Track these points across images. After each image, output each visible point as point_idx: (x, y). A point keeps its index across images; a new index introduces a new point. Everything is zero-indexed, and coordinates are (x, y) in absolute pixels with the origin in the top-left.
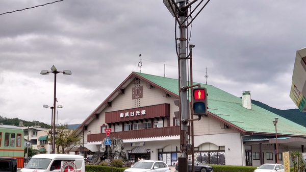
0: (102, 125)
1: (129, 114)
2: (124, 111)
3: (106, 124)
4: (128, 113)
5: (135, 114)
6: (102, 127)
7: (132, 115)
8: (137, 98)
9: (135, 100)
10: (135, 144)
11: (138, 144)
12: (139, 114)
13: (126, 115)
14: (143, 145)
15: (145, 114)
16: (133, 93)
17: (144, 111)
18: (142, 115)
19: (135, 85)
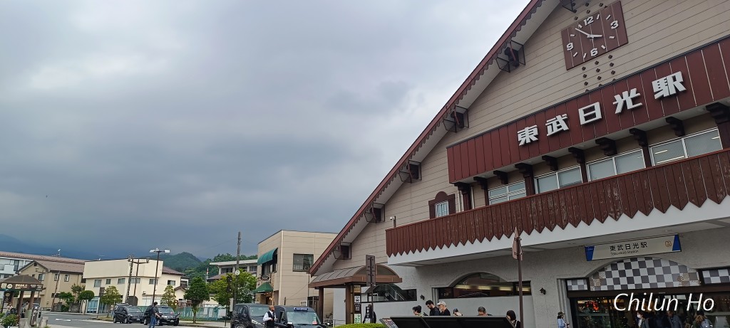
1: (572, 119)
2: (538, 118)
3: (451, 190)
4: (561, 119)
5: (608, 107)
6: (432, 205)
7: (587, 118)
8: (593, 58)
9: (584, 69)
10: (613, 248)
11: (632, 247)
12: (634, 100)
13: (549, 128)
14: (671, 250)
15: (681, 88)
16: (570, 46)
17: (670, 78)
18: (662, 97)
19: (574, 15)
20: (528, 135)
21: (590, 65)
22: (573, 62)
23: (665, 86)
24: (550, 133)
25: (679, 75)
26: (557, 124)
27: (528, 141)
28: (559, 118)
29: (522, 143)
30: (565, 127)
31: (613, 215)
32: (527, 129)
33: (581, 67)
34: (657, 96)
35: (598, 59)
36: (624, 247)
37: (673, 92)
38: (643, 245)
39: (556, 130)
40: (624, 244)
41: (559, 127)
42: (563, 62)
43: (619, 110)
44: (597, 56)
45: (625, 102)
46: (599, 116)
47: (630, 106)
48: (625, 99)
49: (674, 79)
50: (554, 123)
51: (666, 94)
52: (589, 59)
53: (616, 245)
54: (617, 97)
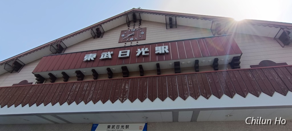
0: (19, 82)
1: (115, 54)
2: (99, 51)
7: (122, 55)
11: (120, 127)
12: (146, 52)
16: (123, 35)
18: (158, 53)
19: (128, 28)
20: (90, 57)
22: (122, 41)
23: (161, 49)
24: (102, 57)
25: (167, 47)
27: (89, 59)
28: (109, 53)
29: (85, 60)
30: (110, 57)
31: (121, 99)
32: (91, 54)
34: (156, 52)
36: (115, 127)
37: (163, 52)
38: (127, 127)
39: (105, 57)
41: (107, 56)
42: (118, 40)
43: (138, 54)
45: (142, 52)
46: (128, 55)
47: (143, 54)
49: (165, 48)
50: (106, 54)
51: (160, 52)
52: (129, 41)
54: (139, 50)
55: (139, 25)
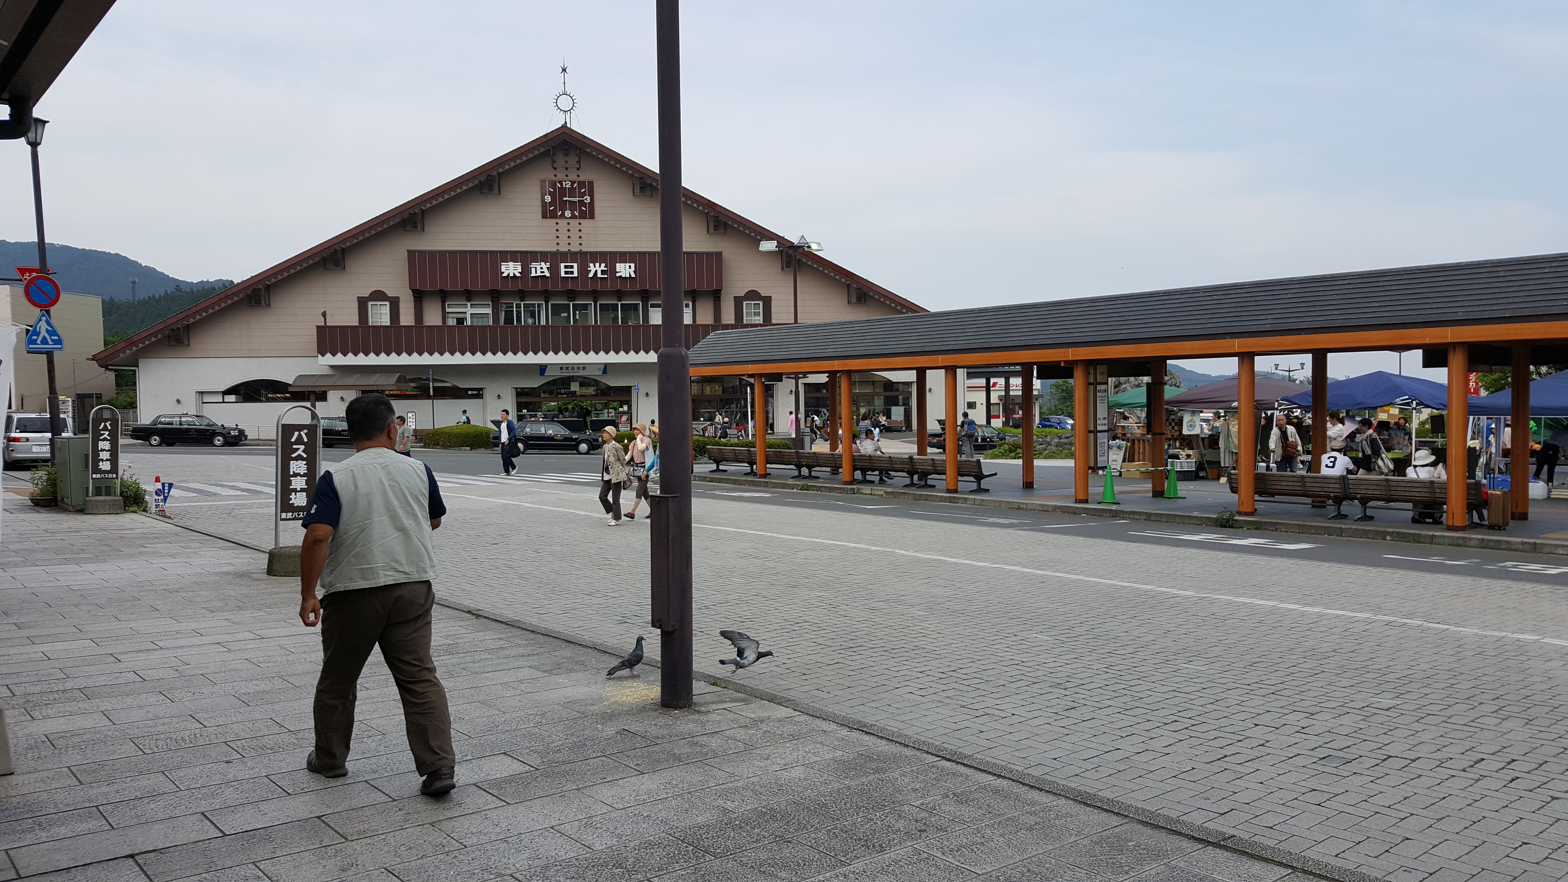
0: (366, 294)
1: (554, 269)
2: (525, 258)
4: (545, 266)
5: (584, 270)
7: (566, 273)
8: (567, 218)
9: (557, 223)
10: (562, 369)
11: (576, 369)
12: (603, 272)
13: (533, 270)
14: (600, 373)
15: (633, 275)
16: (548, 199)
17: (628, 265)
18: (621, 277)
19: (554, 172)
20: (511, 269)
21: (563, 223)
22: (548, 213)
23: (625, 270)
24: (533, 274)
25: (633, 265)
26: (540, 269)
27: (512, 275)
28: (543, 263)
29: (505, 275)
30: (548, 275)
32: (511, 264)
33: (555, 221)
34: (618, 275)
35: (570, 221)
36: (570, 369)
37: (628, 276)
38: (584, 368)
39: (539, 274)
40: (570, 366)
41: (542, 272)
42: (539, 210)
43: (591, 275)
44: (570, 218)
45: (596, 271)
46: (576, 275)
47: (599, 275)
48: (596, 269)
49: (630, 267)
50: (538, 267)
51: (623, 276)
52: (563, 216)
53: (564, 367)
54: (591, 265)
55: (578, 169)
